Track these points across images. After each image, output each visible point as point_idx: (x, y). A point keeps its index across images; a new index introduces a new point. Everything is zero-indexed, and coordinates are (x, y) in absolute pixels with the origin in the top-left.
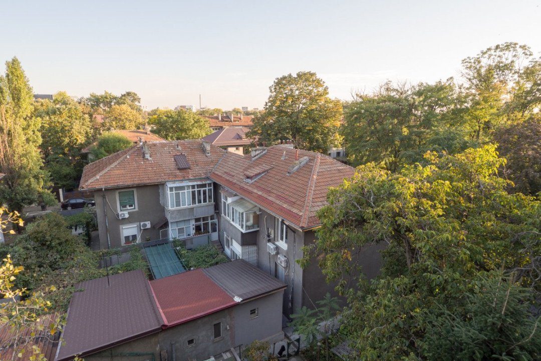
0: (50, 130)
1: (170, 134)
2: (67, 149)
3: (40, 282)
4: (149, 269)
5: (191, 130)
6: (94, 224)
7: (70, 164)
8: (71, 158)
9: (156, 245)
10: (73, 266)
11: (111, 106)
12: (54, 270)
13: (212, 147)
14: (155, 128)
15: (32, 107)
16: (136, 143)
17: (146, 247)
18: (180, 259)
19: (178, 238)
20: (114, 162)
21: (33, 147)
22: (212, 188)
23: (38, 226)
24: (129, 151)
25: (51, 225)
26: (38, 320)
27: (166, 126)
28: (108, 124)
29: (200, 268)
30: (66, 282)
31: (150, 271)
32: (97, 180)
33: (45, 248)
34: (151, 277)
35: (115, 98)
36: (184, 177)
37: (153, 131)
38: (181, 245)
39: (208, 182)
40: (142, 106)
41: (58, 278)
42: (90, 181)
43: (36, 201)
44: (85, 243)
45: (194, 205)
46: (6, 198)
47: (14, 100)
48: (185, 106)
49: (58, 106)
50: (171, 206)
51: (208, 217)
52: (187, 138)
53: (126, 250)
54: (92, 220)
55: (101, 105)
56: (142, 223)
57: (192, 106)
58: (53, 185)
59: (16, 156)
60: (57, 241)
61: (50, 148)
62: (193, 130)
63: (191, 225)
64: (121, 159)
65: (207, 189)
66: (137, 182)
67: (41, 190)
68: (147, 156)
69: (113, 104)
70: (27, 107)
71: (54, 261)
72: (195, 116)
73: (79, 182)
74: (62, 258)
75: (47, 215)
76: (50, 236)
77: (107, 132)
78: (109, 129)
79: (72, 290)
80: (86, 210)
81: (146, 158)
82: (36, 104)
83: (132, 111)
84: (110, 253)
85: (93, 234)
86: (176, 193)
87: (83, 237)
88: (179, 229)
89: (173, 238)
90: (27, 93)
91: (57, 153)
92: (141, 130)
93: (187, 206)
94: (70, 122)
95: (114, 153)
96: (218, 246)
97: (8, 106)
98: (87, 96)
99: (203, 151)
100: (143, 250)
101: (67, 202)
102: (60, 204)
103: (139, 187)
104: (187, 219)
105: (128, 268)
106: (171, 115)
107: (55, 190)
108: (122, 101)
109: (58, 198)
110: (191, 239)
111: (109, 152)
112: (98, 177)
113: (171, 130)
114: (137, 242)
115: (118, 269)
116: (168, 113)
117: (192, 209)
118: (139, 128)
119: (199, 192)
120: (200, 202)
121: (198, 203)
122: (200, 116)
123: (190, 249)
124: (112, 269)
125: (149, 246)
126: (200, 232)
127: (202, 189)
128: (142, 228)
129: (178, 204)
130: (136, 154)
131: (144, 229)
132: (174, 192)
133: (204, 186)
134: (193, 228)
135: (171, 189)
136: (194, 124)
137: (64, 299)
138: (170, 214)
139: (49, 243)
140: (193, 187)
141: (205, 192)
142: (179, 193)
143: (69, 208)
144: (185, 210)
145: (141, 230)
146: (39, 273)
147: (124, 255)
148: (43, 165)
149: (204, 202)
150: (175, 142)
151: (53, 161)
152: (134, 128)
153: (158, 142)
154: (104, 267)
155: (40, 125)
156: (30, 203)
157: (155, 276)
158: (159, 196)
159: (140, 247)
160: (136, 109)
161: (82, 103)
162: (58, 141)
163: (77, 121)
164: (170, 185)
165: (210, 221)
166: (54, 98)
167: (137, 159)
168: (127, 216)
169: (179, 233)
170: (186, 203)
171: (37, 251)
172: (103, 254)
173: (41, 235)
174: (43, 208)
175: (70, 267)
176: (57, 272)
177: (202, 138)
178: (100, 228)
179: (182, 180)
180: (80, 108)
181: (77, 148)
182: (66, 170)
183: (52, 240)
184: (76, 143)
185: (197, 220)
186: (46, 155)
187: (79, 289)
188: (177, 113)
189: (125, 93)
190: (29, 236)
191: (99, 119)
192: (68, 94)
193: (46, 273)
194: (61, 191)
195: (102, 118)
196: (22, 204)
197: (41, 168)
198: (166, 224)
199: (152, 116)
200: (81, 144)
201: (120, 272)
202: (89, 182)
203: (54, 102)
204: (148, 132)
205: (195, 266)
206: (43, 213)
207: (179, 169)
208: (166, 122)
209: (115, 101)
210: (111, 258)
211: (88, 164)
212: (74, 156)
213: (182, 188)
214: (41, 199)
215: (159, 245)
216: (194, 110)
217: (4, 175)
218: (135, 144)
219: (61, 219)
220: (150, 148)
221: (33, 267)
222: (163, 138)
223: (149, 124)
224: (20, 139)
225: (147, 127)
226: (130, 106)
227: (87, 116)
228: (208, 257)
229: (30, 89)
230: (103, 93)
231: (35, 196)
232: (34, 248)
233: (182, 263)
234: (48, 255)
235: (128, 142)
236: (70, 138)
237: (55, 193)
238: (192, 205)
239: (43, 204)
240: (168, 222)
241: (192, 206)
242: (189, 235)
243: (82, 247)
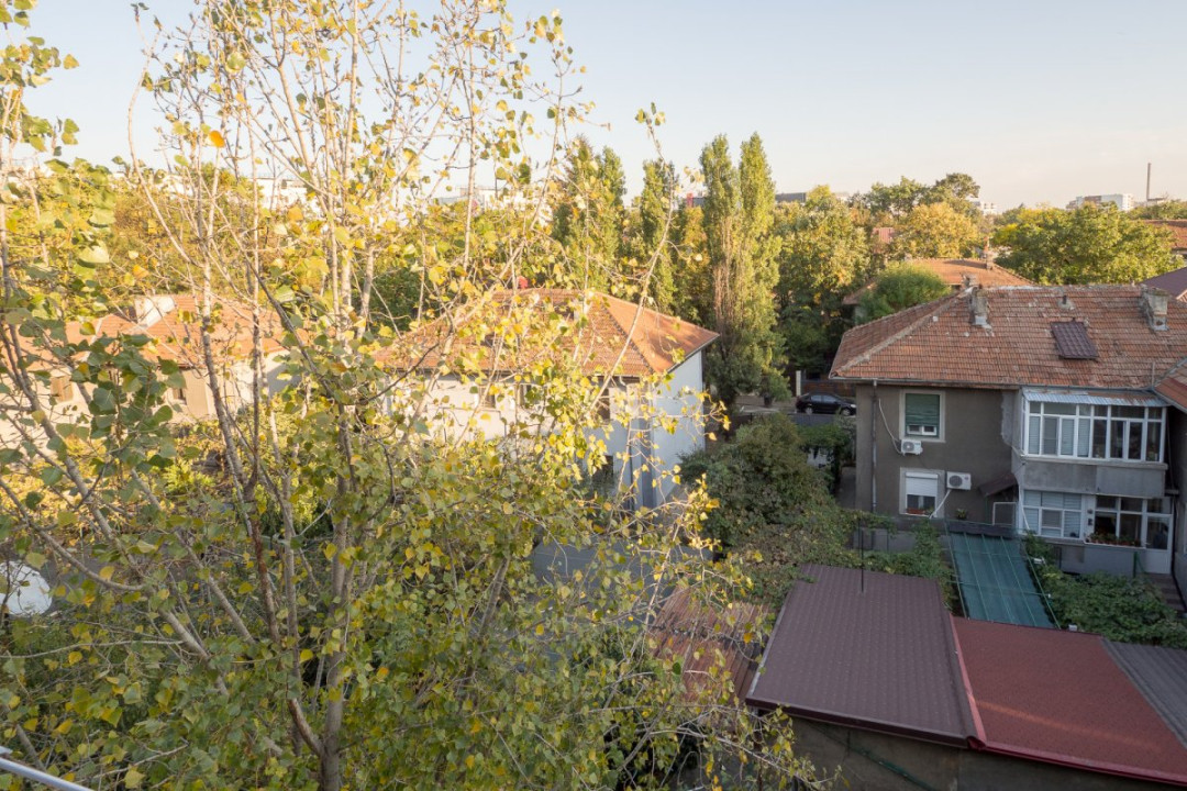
0: (794, 259)
1: (1048, 270)
2: (819, 295)
3: (744, 537)
4: (954, 586)
5: (1110, 258)
6: (850, 453)
7: (821, 325)
8: (823, 313)
9: (979, 535)
10: (801, 527)
11: (911, 206)
12: (768, 524)
13: (1173, 306)
14: (1008, 253)
15: (771, 218)
16: (958, 287)
17: (955, 533)
18: (1039, 591)
19: (1039, 534)
20: (904, 327)
21: (764, 288)
22: (1163, 421)
23: (755, 434)
24: (937, 305)
25: (775, 438)
26: (730, 606)
27: (1037, 249)
28: (901, 247)
29: (1098, 634)
30: (785, 554)
31: (957, 593)
32: (865, 361)
33: (760, 476)
34: (958, 608)
35: (922, 190)
36: (1075, 381)
37: (1001, 262)
38: (1046, 555)
39: (1152, 403)
40: (982, 203)
41: (773, 540)
42: (851, 363)
43: (757, 387)
44: (829, 487)
45: (1098, 460)
46: (715, 375)
47: (745, 207)
48: (1100, 197)
49: (812, 214)
50: (1029, 448)
51: (1141, 500)
52: (1095, 279)
53: (906, 526)
54: (846, 443)
55: (892, 208)
56: (950, 475)
57: (1121, 197)
58: (787, 362)
59: (739, 303)
60: (782, 470)
61: (790, 292)
62: (1117, 259)
63: (1083, 511)
64: (920, 322)
65: (1145, 421)
66: (949, 377)
67: (766, 368)
68: (981, 320)
69: (915, 202)
70: (763, 220)
71: (771, 505)
72: (1127, 221)
73: (831, 363)
74: (784, 504)
75: (772, 417)
76: (771, 457)
77: (897, 263)
78: (901, 257)
79: (794, 574)
80: (838, 421)
81: (977, 323)
82: (777, 212)
83: (956, 215)
84: (872, 523)
85: (845, 472)
86: (1046, 419)
87: (826, 474)
88: (1045, 512)
89: (1025, 530)
90: (767, 194)
91: (799, 303)
92: (973, 259)
93: (1075, 457)
94: (829, 244)
95: (907, 307)
96: (1165, 591)
97: (737, 218)
98: (866, 189)
99: (1144, 315)
100: (946, 538)
101: (807, 398)
102: (794, 401)
103: (953, 389)
104: (1073, 490)
105: (906, 569)
106: (1056, 221)
107: (789, 372)
108: (936, 194)
109: (793, 389)
110: (1080, 547)
111: (896, 305)
112: (867, 356)
113: (1052, 259)
114: (935, 514)
115: (886, 563)
116: (1048, 218)
117: (1091, 468)
118: (967, 254)
119: (1118, 428)
120: (1117, 452)
121: (1113, 455)
122: (1142, 222)
123: (1073, 574)
124: (872, 557)
125: (961, 533)
126: (1110, 535)
127: (1128, 421)
128: (949, 486)
129: (1050, 447)
130: (954, 314)
131: (953, 490)
132: (1042, 415)
133: (1139, 412)
134: (1090, 521)
135: (1035, 406)
136: (1120, 243)
137: (778, 585)
138: (1024, 468)
139: (766, 469)
140: (1101, 410)
141: (1135, 431)
142: (1056, 420)
143: (809, 411)
144: (1069, 466)
145: (946, 489)
146: (746, 520)
147: (902, 536)
148: (775, 323)
149: (1130, 457)
150: (1060, 289)
151: (793, 317)
152: (957, 254)
153: (1011, 288)
154: (858, 548)
155: (780, 250)
156: (749, 390)
157: (967, 610)
158: (1001, 418)
159: (937, 529)
160: (967, 212)
161: (856, 205)
162: (806, 280)
163: (842, 242)
164: (1032, 395)
165: (1145, 515)
166: (807, 198)
167: (955, 324)
168: (918, 450)
169: (1044, 523)
170: (1075, 447)
171: (748, 479)
172: (859, 519)
173: (756, 450)
174: (768, 402)
175: (795, 526)
176: (774, 528)
177: (1146, 281)
178: (859, 463)
179: (1069, 388)
180: (850, 215)
181: (836, 294)
182: (813, 336)
183: (773, 465)
184: (835, 285)
185: (1104, 501)
186: (784, 303)
187: (806, 575)
188: (1073, 216)
189: (945, 177)
190: (739, 448)
191: (884, 236)
192: (832, 190)
193: (756, 525)
194: (798, 374)
195: (890, 235)
196: (737, 390)
197: (772, 329)
198: (1011, 491)
199: (1004, 224)
200: (844, 286)
201: (889, 569)
202: (851, 365)
203: (807, 206)
204: (990, 264)
205: (1083, 624)
206: (766, 411)
207: (1062, 358)
208: (1040, 238)
209: (920, 196)
210: (873, 533)
211: (851, 327)
212: (828, 311)
213: (1068, 408)
214: (764, 386)
215: (986, 536)
216: (1127, 206)
217: (717, 335)
218: (956, 291)
219: (792, 427)
220: (991, 300)
221: (738, 507)
222: (1028, 277)
223: (994, 243)
224: (747, 275)
225: (989, 253)
226: (953, 205)
227: (861, 230)
228: (1128, 613)
229: (771, 186)
230: (897, 182)
231: (757, 379)
232: (744, 472)
233: (1044, 603)
234: (762, 491)
235: (939, 286)
236: (826, 275)
237: (789, 378)
238: (1090, 458)
239: (768, 395)
240: (1017, 486)
242: (1073, 535)
243: (820, 493)
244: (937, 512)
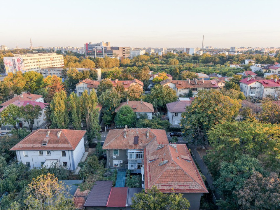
9: (121, 171)
19: (131, 169)
20: (114, 138)
32: (107, 145)
36: (135, 148)
45: (137, 159)
50: (129, 158)
56: (120, 161)
63: (136, 165)
64: (117, 137)
65: (142, 154)
66: (119, 148)
81: (125, 137)
86: (131, 154)
89: (129, 169)
103: (120, 150)
104: (134, 163)
110: (136, 170)
117: (136, 160)
121: (139, 158)
126: (139, 168)
127: (140, 154)
129: (131, 158)
131: (120, 163)
135: (129, 153)
140: (137, 153)
141: (141, 155)
144: (134, 160)
149: (141, 158)
164: (129, 151)
167: (121, 137)
169: (131, 167)
170: (134, 157)
178: (107, 160)
179: (133, 150)
185: (138, 164)
198: (127, 163)
202: (105, 146)
207: (134, 144)
213: (133, 153)
241: (136, 159)
242: (135, 168)
244: (119, 166)
